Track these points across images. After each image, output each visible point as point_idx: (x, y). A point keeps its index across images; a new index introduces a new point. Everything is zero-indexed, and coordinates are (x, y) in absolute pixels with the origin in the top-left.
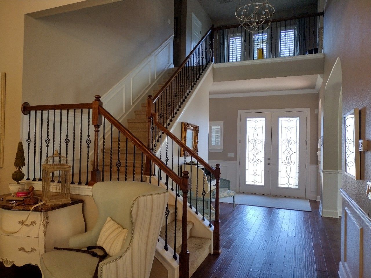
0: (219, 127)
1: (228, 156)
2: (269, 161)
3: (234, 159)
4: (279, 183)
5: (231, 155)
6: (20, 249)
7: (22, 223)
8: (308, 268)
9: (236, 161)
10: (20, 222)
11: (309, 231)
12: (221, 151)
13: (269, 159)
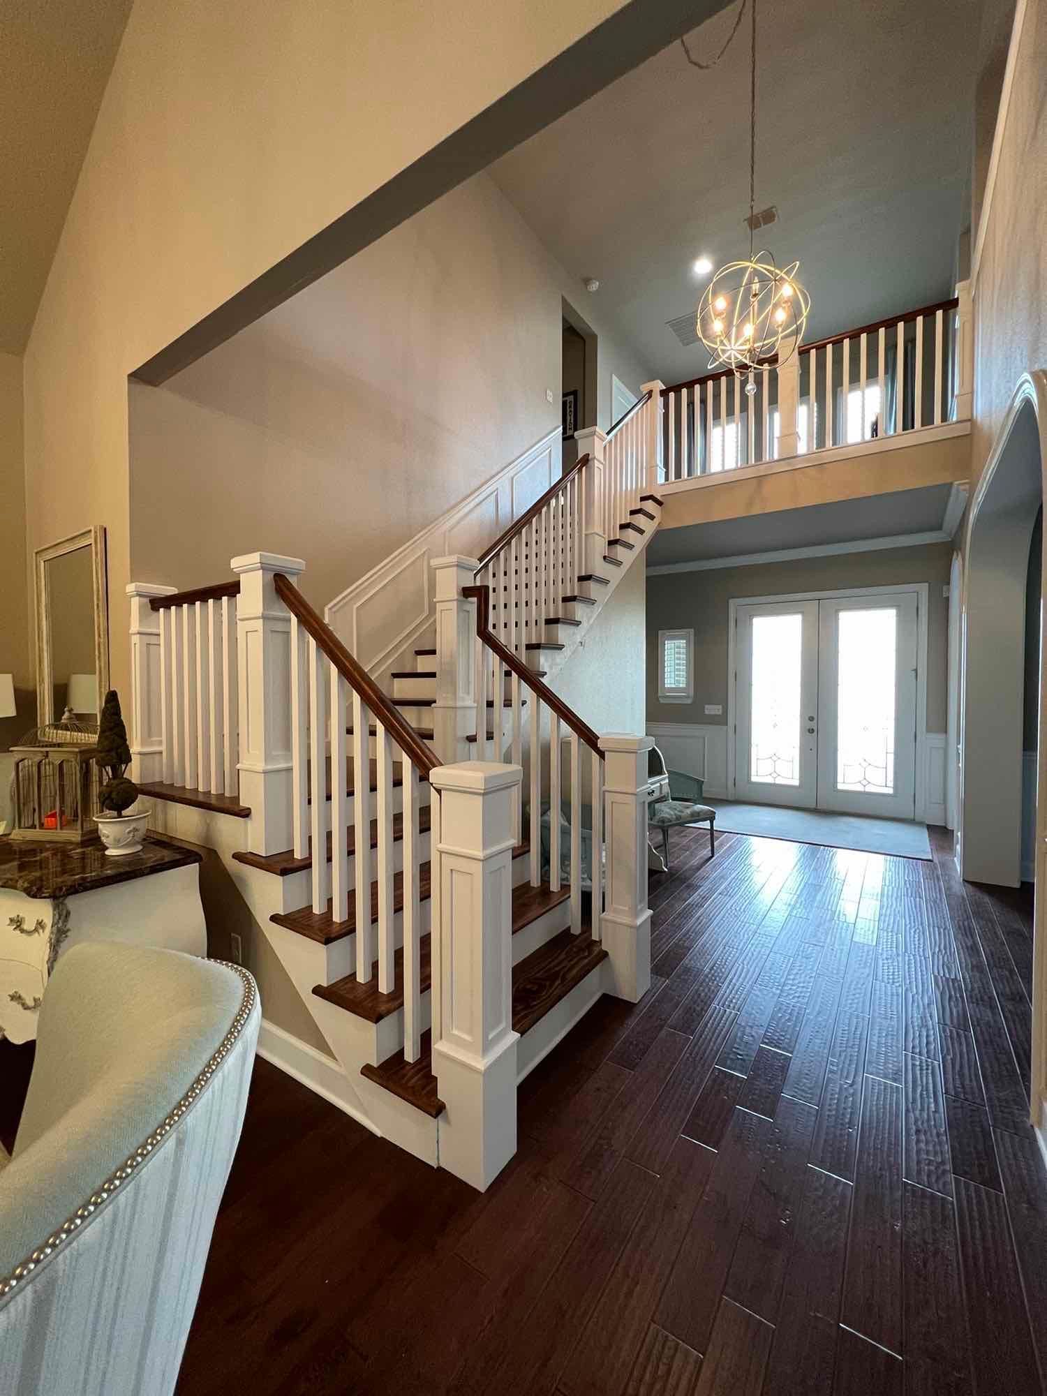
0: (683, 643)
1: (707, 712)
2: (813, 725)
3: (721, 720)
4: (840, 779)
5: (712, 710)
6: (13, 998)
7: (17, 923)
8: (914, 1081)
9: (726, 724)
10: (11, 920)
11: (920, 927)
12: (689, 701)
13: (811, 719)
